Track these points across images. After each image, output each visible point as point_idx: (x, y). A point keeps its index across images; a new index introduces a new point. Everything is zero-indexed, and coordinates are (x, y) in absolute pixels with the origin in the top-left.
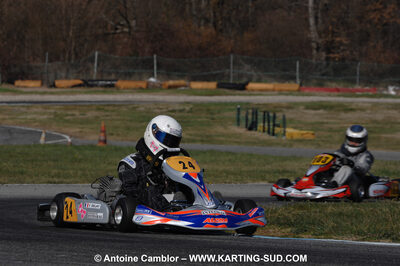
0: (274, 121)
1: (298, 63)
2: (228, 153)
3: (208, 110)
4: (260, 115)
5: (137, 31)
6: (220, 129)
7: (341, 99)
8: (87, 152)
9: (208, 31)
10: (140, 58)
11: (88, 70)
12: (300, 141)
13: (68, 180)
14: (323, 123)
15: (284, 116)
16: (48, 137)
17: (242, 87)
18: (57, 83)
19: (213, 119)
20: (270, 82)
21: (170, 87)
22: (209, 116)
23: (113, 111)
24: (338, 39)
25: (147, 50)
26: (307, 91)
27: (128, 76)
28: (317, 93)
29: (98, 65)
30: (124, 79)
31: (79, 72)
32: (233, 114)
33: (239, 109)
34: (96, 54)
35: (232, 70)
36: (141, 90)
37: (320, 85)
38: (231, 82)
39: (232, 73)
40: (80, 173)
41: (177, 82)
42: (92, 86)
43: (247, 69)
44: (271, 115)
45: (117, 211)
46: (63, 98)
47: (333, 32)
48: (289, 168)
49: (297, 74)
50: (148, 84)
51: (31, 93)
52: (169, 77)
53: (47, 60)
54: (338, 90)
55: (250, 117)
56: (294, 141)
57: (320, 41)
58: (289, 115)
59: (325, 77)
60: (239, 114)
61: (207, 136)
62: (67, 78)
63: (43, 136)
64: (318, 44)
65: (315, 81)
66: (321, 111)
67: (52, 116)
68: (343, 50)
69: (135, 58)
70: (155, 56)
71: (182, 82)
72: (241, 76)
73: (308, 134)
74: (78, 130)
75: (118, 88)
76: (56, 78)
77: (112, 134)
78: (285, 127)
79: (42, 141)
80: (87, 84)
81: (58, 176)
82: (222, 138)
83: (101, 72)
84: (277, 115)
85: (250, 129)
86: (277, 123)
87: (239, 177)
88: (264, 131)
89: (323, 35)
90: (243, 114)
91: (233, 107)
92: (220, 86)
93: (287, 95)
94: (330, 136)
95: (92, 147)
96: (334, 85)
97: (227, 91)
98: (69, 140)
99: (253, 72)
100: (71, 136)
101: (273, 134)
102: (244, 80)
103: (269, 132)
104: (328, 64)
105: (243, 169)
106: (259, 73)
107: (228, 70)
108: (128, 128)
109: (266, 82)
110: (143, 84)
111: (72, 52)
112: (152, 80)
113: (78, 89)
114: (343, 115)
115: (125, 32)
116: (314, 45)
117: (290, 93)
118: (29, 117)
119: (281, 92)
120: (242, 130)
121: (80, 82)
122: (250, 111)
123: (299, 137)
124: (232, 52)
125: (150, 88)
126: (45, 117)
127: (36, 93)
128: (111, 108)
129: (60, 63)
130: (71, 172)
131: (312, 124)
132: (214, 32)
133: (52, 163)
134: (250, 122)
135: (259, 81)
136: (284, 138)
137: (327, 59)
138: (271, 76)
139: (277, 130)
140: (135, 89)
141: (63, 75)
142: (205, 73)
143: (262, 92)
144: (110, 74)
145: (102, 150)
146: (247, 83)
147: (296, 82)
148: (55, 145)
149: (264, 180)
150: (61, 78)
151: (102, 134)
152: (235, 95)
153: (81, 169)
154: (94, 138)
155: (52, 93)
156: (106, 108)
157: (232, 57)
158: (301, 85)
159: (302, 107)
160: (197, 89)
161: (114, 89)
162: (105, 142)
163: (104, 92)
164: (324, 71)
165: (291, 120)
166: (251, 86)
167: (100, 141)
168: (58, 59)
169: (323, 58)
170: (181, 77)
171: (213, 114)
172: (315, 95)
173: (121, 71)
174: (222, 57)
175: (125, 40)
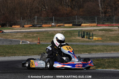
0: (90, 35)
1: (96, 17)
2: (76, 45)
3: (70, 32)
4: (86, 33)
5: (48, 10)
6: (74, 38)
7: (109, 28)
8: (34, 46)
9: (69, 9)
10: (49, 18)
11: (34, 22)
12: (98, 41)
13: (28, 55)
14: (104, 35)
15: (93, 33)
16: (23, 42)
17: (80, 25)
18: (25, 26)
19: (71, 35)
20: (88, 24)
21: (58, 26)
22: (70, 34)
23: (42, 34)
24: (108, 10)
25: (51, 15)
26: (99, 26)
27: (46, 23)
28: (102, 26)
29: (37, 20)
30: (45, 24)
31: (31, 22)
32: (77, 33)
33: (79, 32)
34: (36, 17)
35: (76, 20)
36: (50, 27)
37: (103, 24)
38: (76, 24)
39: (77, 21)
40: (32, 52)
41: (60, 24)
42: (35, 26)
43: (81, 20)
44: (89, 33)
45: (48, 63)
46: (27, 30)
47: (106, 8)
48: (94, 49)
49: (96, 21)
50: (52, 25)
51: (17, 29)
52: (58, 23)
53: (21, 19)
54: (108, 25)
55: (82, 34)
56: (96, 41)
57: (103, 11)
58: (94, 33)
59: (104, 22)
60: (79, 33)
61: (70, 40)
62: (28, 24)
63: (21, 42)
64: (102, 12)
65: (101, 23)
66: (103, 32)
67: (23, 36)
68: (109, 13)
69: (48, 18)
70: (54, 17)
71: (62, 24)
72: (79, 22)
73: (100, 38)
74: (31, 40)
75: (43, 27)
76: (24, 24)
77: (41, 41)
78: (93, 36)
79: (21, 43)
80: (34, 26)
81: (26, 53)
82: (74, 41)
83: (38, 22)
84: (91, 33)
85: (83, 38)
86: (91, 35)
87: (80, 52)
88: (87, 38)
89: (103, 9)
90: (80, 33)
91: (77, 31)
92: (73, 25)
93: (93, 27)
94: (106, 39)
95: (36, 44)
96: (107, 24)
97: (75, 26)
98: (29, 43)
99: (83, 21)
100: (29, 42)
101: (90, 39)
102: (80, 23)
103: (88, 38)
104: (105, 18)
105: (81, 49)
106: (85, 21)
107: (75, 20)
108: (46, 39)
109: (87, 23)
110: (50, 25)
111: (29, 16)
112: (53, 24)
113: (31, 28)
114: (110, 32)
115: (44, 10)
116: (101, 12)
117: (94, 26)
118: (17, 36)
119: (91, 26)
120: (80, 38)
121: (31, 25)
122: (82, 32)
123: (97, 39)
124: (76, 15)
125: (52, 27)
126: (21, 36)
127: (19, 29)
128: (41, 33)
129: (25, 20)
130: (30, 52)
131: (101, 35)
132: (71, 9)
133: (24, 50)
134: (82, 36)
135: (85, 23)
136: (93, 40)
137: (105, 16)
138: (88, 22)
139: (91, 37)
140: (48, 27)
141: (26, 23)
142: (69, 21)
143: (86, 26)
144: (40, 23)
145: (38, 45)
146: (81, 24)
147: (96, 23)
148: (25, 44)
149: (87, 52)
150: (26, 25)
151: (39, 41)
152: (78, 28)
153: (32, 51)
154: (36, 42)
155: (23, 29)
156: (40, 33)
157: (76, 16)
158: (97, 24)
159: (98, 31)
160: (66, 26)
161: (42, 27)
162: (39, 43)
163: (39, 28)
164: (104, 20)
165: (95, 34)
166: (83, 25)
167: (38, 43)
168: (25, 19)
169: (104, 16)
171: (71, 33)
172: (101, 27)
173: (44, 22)
174: (73, 17)
175: (45, 12)
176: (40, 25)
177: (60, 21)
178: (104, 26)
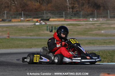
1: (64, 13)
2: (45, 39)
3: (38, 27)
4: (54, 28)
5: (17, 5)
6: (42, 32)
7: (76, 22)
8: (4, 40)
9: (38, 4)
10: (18, 13)
11: (3, 16)
14: (72, 29)
17: (48, 20)
19: (40, 29)
21: (27, 21)
23: (11, 28)
24: (75, 5)
25: (20, 10)
26: (67, 21)
27: (15, 18)
30: (14, 19)
31: (1, 17)
32: (46, 28)
33: (47, 26)
34: (6, 12)
36: (19, 22)
37: (71, 18)
38: (45, 18)
39: (45, 16)
42: (5, 21)
43: (49, 15)
47: (74, 3)
49: (64, 16)
52: (27, 18)
54: (76, 20)
55: (51, 28)
59: (72, 16)
61: (38, 34)
64: (69, 7)
65: (69, 18)
66: (71, 26)
68: (77, 8)
69: (17, 13)
70: (23, 12)
71: (31, 19)
72: (47, 17)
74: (1, 34)
75: (12, 21)
77: (11, 35)
80: (3, 21)
82: (43, 35)
83: (7, 17)
85: (51, 32)
89: (71, 4)
90: (48, 28)
92: (42, 20)
95: (5, 38)
96: (74, 18)
99: (51, 16)
104: (72, 13)
106: (53, 16)
107: (43, 15)
108: (15, 33)
109: (55, 18)
110: (19, 20)
112: (22, 19)
113: (1, 22)
114: (77, 27)
115: (14, 5)
117: (62, 21)
119: (59, 21)
120: (48, 32)
121: (1, 20)
122: (51, 27)
124: (45, 10)
125: (21, 21)
134: (51, 30)
135: (53, 18)
137: (72, 11)
138: (56, 17)
142: (37, 16)
143: (54, 21)
144: (10, 17)
146: (49, 19)
147: (63, 18)
151: (8, 35)
153: (2, 45)
156: (9, 27)
157: (45, 11)
158: (65, 19)
159: (66, 25)
160: (35, 21)
162: (9, 37)
163: (8, 23)
164: (71, 15)
166: (51, 19)
167: (7, 37)
170: (30, 18)
171: (40, 28)
172: (69, 22)
173: (13, 17)
174: (42, 11)
175: (14, 7)
176: (9, 20)
177: (29, 16)
178: (72, 21)
